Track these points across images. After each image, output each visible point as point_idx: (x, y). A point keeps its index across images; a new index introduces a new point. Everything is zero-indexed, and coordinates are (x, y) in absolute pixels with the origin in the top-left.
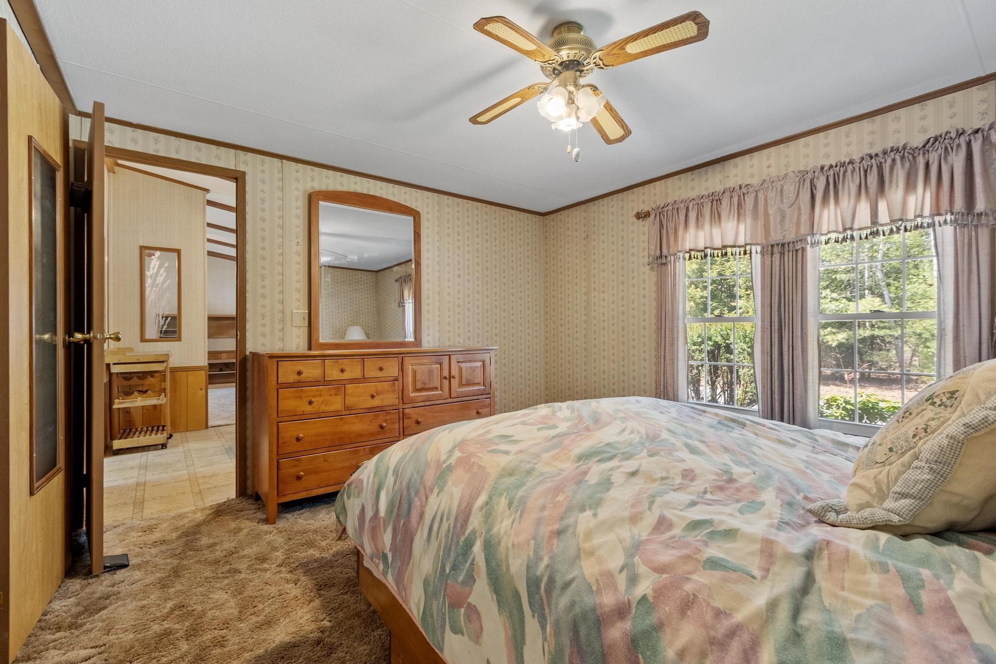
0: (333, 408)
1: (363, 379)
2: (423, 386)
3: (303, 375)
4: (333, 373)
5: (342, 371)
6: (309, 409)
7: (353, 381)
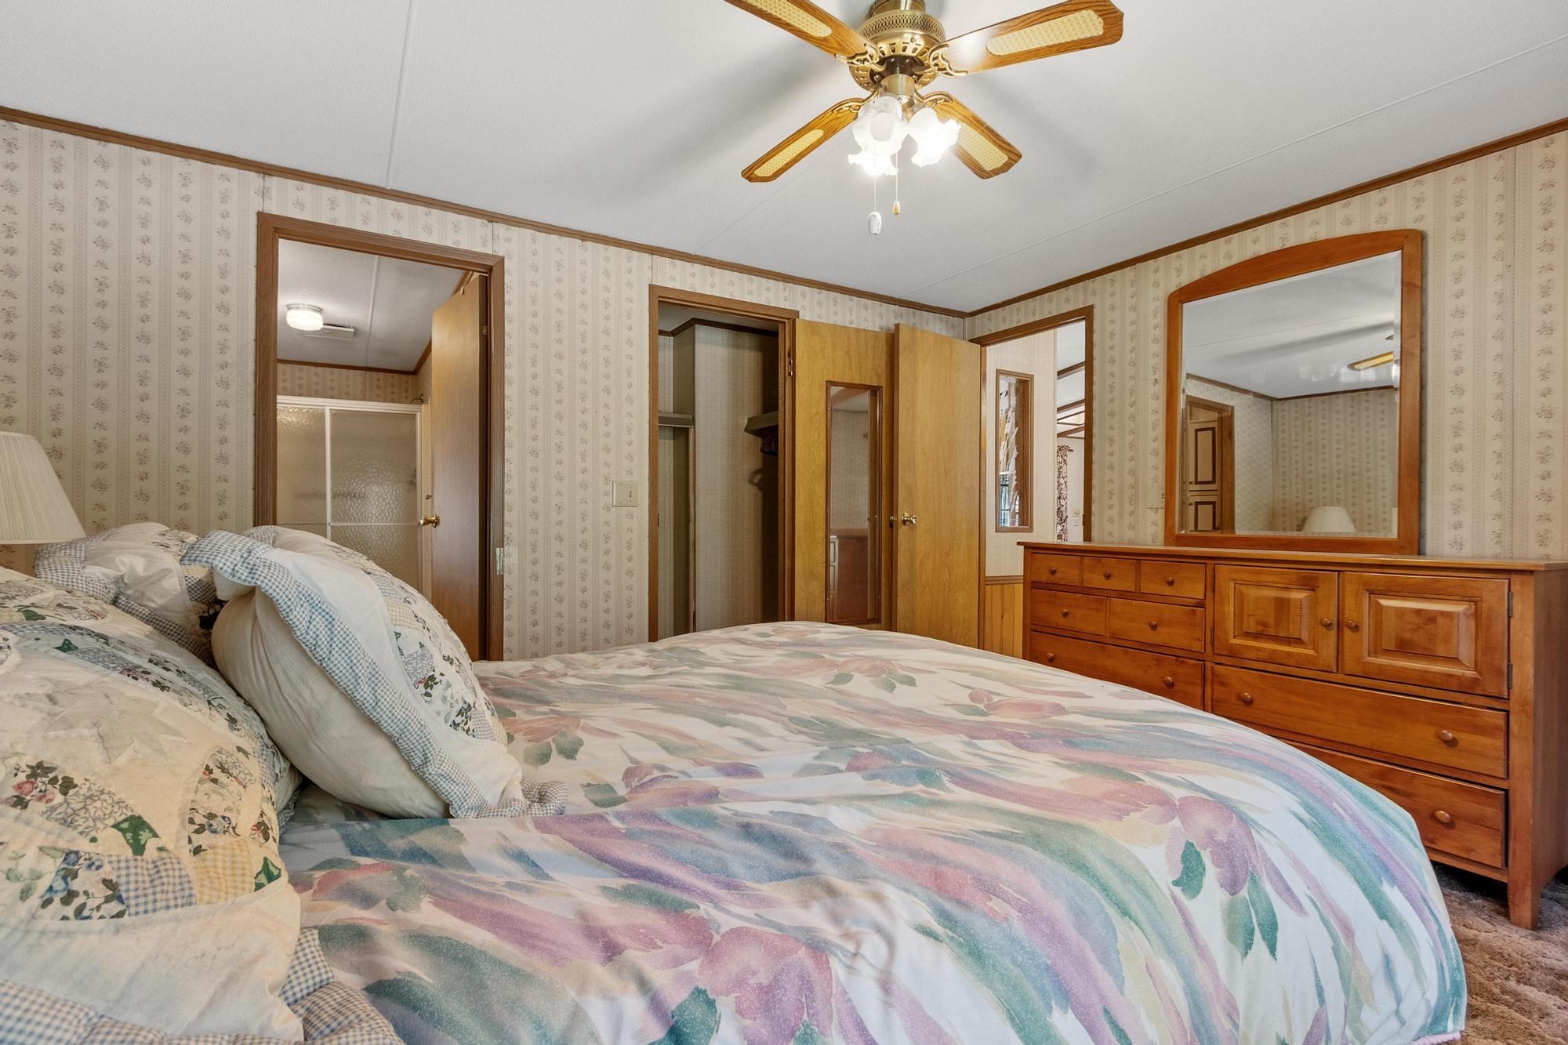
0: (1091, 629)
1: (1137, 595)
2: (1261, 628)
3: (1058, 575)
4: (1096, 580)
5: (1108, 577)
6: (1063, 622)
7: (1122, 594)
